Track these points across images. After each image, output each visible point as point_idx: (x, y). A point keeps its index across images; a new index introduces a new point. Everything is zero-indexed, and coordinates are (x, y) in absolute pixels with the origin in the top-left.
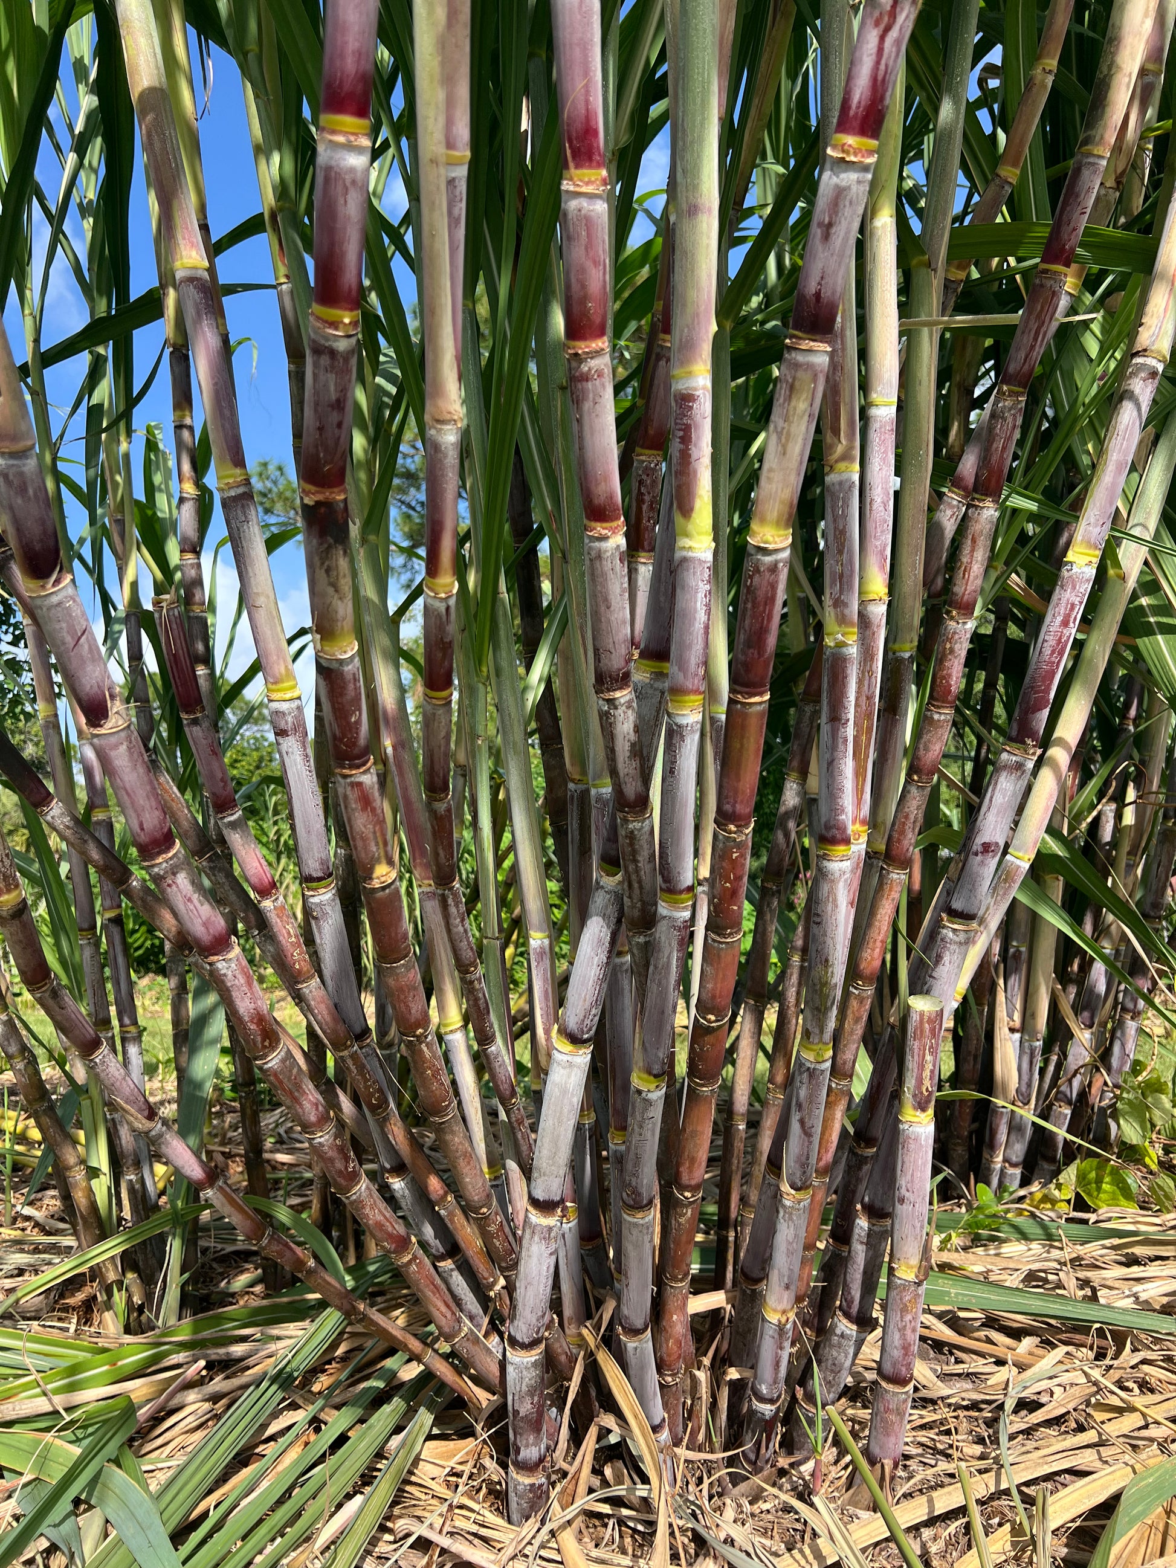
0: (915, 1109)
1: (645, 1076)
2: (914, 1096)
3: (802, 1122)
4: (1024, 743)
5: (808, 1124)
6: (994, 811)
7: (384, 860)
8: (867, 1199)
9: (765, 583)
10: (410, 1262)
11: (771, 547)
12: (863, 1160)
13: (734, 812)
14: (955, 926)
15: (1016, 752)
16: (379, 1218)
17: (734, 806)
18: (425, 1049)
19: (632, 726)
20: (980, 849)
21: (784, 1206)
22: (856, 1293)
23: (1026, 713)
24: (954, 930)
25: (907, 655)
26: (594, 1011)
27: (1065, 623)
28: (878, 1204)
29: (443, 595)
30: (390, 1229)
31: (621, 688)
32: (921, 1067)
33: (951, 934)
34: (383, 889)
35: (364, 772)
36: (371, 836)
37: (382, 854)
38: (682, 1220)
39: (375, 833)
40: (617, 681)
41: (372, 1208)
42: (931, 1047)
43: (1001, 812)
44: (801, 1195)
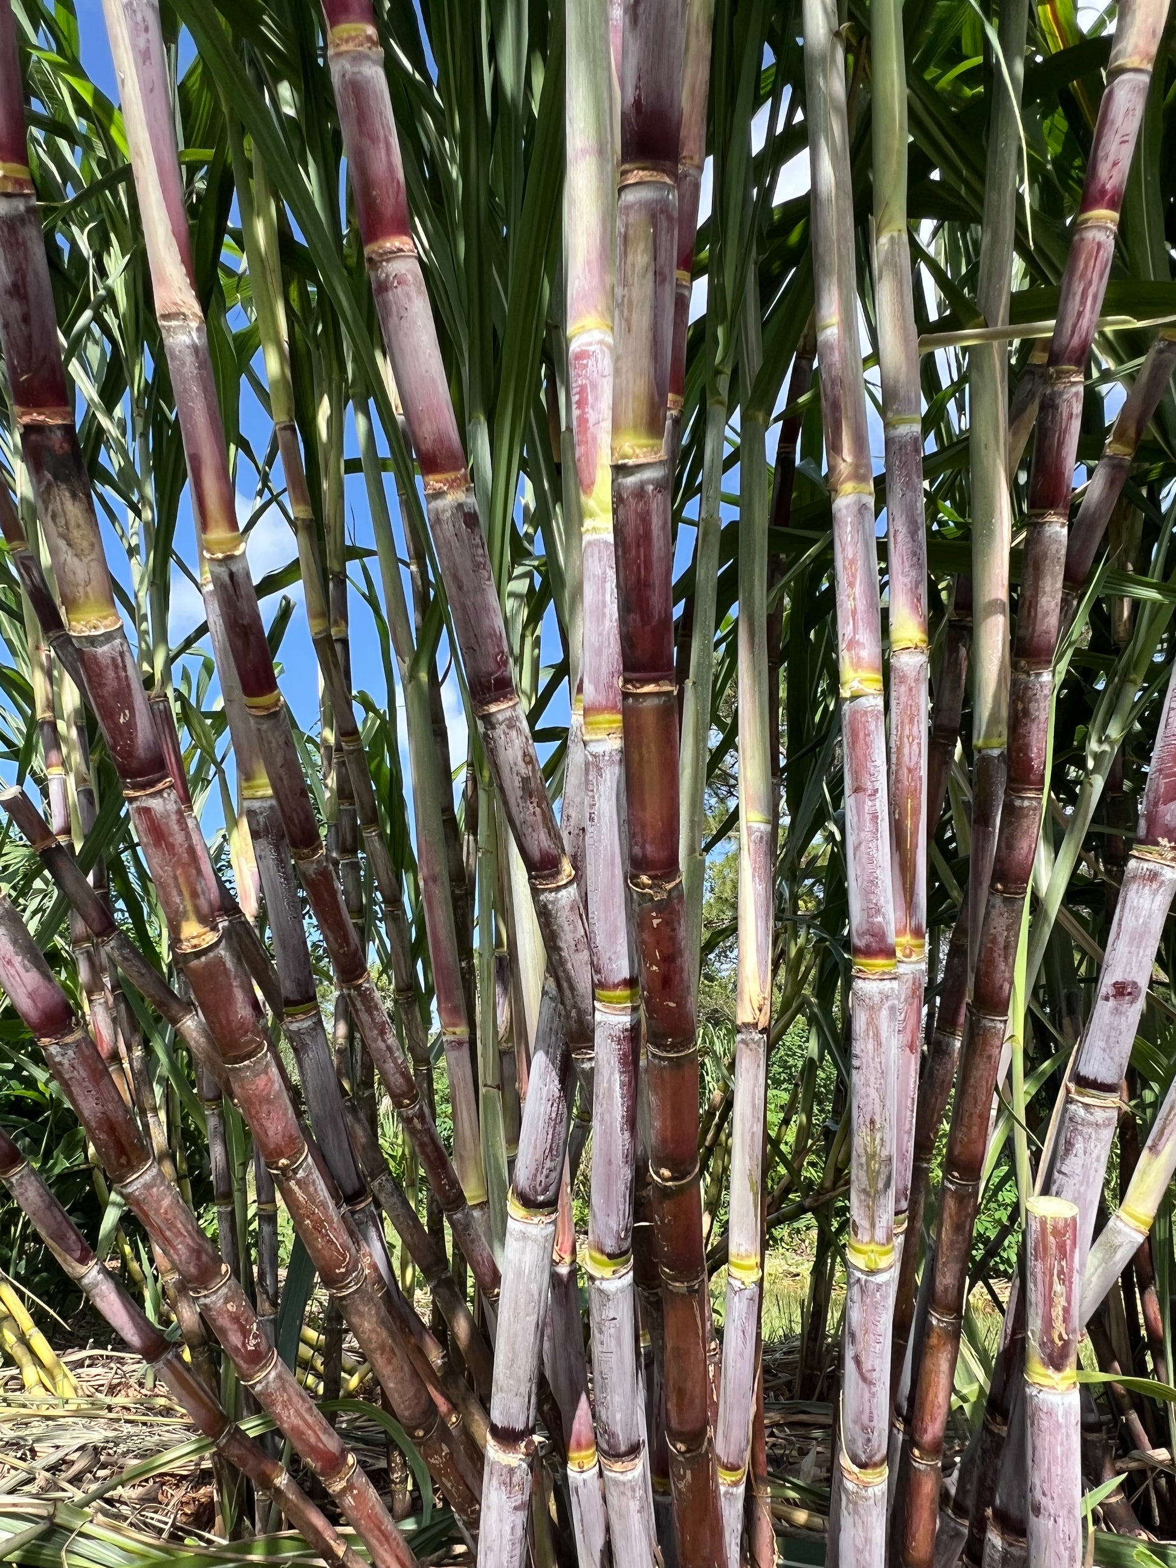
0: (1045, 1365)
1: (598, 1257)
2: (1042, 1345)
3: (857, 1361)
4: (1157, 844)
5: (867, 1366)
6: (1124, 937)
7: (192, 915)
8: (998, 1502)
9: (632, 515)
10: (344, 1491)
11: (630, 462)
12: (1000, 1443)
13: (644, 856)
14: (1087, 1100)
15: (1148, 856)
16: (297, 1421)
18: (296, 1188)
19: (520, 754)
20: (1111, 991)
21: (846, 1490)
23: (1156, 804)
24: (1086, 1106)
25: (996, 753)
26: (548, 1164)
28: (1014, 1512)
29: (220, 556)
30: (313, 1440)
31: (497, 700)
32: (1049, 1302)
33: (1082, 1112)
34: (198, 955)
35: (153, 795)
36: (171, 881)
37: (189, 908)
38: (681, 1485)
39: (175, 878)
40: (489, 689)
41: (285, 1406)
42: (1061, 1272)
43: (1138, 938)
44: (868, 1475)
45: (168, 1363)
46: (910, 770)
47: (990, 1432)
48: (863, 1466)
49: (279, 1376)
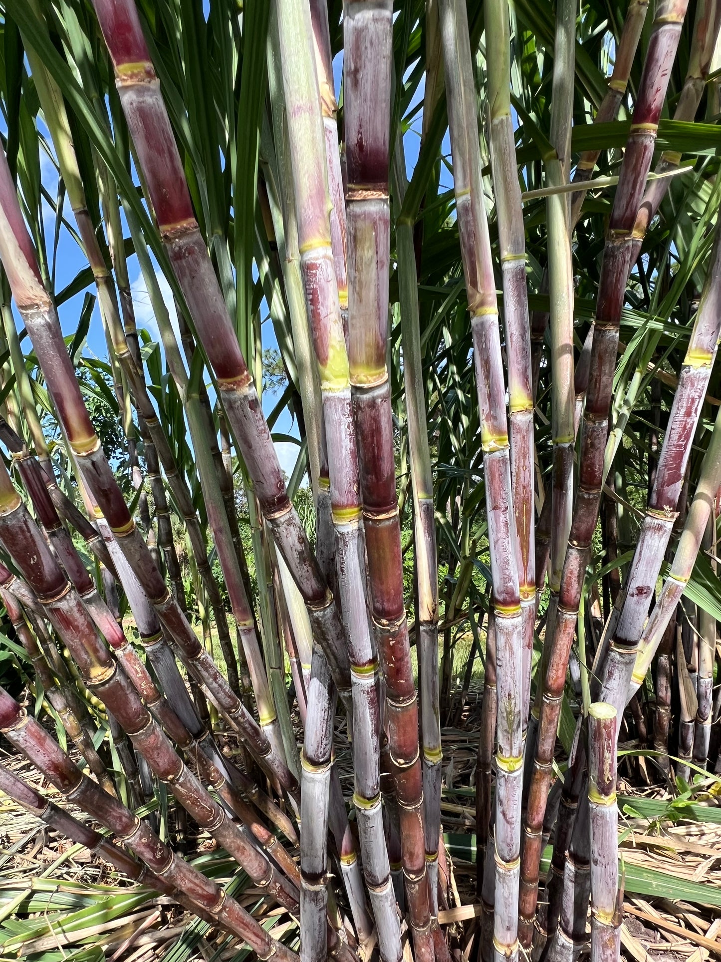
0: (600, 793)
1: (362, 799)
2: (598, 783)
3: (504, 814)
4: (663, 509)
5: (509, 816)
6: (643, 561)
7: (96, 664)
8: (572, 849)
9: (367, 418)
10: (221, 911)
11: (365, 386)
12: (570, 812)
13: (384, 609)
14: (621, 651)
15: (658, 516)
16: (190, 885)
17: (382, 604)
18: (180, 788)
19: (296, 539)
20: (635, 592)
21: (499, 872)
22: (571, 917)
23: (662, 486)
24: (620, 654)
25: (567, 445)
26: (325, 742)
27: (688, 414)
28: (581, 854)
29: (84, 454)
30: (200, 892)
31: (279, 510)
32: (602, 762)
33: (618, 657)
34: (103, 684)
35: (60, 600)
36: (79, 647)
37: (94, 659)
38: (413, 891)
39: (82, 645)
40: (274, 504)
41: (182, 880)
42: (609, 746)
43: (650, 563)
44: (510, 866)
45: (102, 847)
46: (524, 487)
47: (565, 807)
48: (507, 861)
49: (177, 866)
